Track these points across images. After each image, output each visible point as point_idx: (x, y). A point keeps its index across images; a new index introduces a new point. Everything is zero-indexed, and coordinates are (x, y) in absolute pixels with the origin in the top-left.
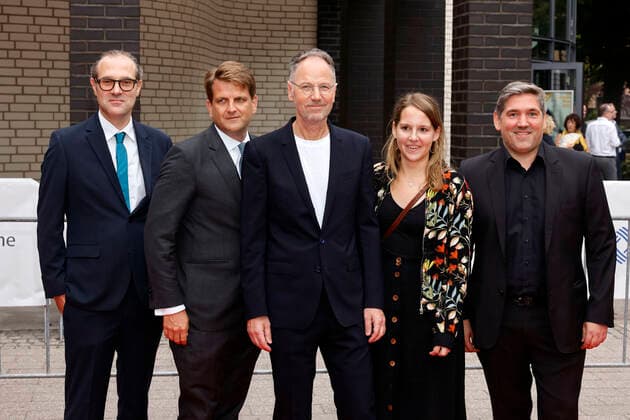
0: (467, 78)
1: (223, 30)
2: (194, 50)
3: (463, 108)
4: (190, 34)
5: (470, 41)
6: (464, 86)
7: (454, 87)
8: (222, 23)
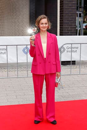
0: (63, 14)
1: (9, 4)
2: (4, 9)
3: (62, 21)
4: (3, 5)
5: (64, 6)
6: (63, 16)
7: (60, 16)
8: (9, 3)
